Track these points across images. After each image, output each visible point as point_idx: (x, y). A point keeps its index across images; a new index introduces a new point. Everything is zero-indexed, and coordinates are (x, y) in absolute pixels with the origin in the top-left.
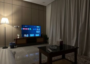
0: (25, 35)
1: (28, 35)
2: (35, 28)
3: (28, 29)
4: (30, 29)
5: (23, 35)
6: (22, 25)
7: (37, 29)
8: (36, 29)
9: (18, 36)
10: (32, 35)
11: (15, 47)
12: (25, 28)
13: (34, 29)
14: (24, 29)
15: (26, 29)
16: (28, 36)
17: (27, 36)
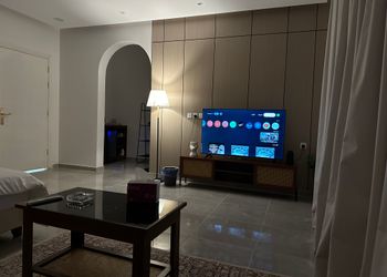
0: (213, 149)
1: (222, 147)
2: (254, 120)
3: (225, 124)
4: (233, 124)
5: (206, 147)
6: (205, 111)
7: (266, 126)
8: (258, 125)
9: (192, 147)
10: (239, 151)
11: (178, 182)
12: (214, 119)
13: (249, 126)
14: (210, 124)
15: (218, 124)
16: (223, 153)
17: (221, 151)
